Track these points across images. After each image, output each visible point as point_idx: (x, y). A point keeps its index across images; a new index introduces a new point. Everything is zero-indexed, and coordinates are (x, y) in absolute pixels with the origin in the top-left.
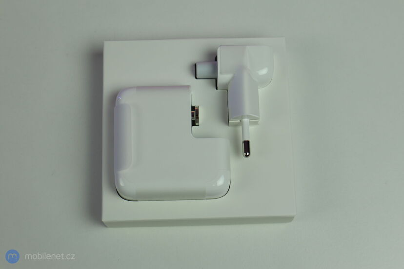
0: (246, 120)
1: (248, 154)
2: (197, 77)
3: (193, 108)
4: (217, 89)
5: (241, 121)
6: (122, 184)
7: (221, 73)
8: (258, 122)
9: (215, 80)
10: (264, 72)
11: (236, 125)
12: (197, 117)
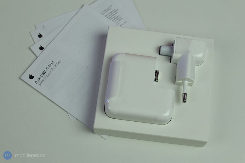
0: (186, 82)
1: (185, 101)
2: (160, 54)
3: (156, 71)
4: (171, 62)
5: (183, 82)
6: (110, 108)
7: (175, 53)
8: (192, 84)
9: (170, 57)
10: (200, 55)
11: (180, 85)
12: (157, 77)
